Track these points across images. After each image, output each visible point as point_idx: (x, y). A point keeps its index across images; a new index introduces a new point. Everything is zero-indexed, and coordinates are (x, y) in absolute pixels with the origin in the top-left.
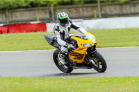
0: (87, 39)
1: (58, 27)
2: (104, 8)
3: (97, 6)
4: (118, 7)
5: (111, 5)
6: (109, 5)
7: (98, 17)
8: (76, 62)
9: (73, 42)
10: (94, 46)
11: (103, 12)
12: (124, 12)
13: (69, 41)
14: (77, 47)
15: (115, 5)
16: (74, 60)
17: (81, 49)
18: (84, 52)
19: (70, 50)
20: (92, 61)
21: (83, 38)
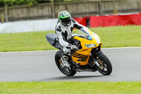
0: (91, 40)
1: (60, 27)
2: (10, 11)
3: (4, 10)
4: (25, 10)
5: (18, 8)
6: (16, 8)
7: (5, 21)
8: (79, 64)
9: (77, 43)
10: (99, 47)
11: (10, 15)
12: (32, 15)
13: (72, 41)
14: (80, 47)
15: (22, 8)
16: (77, 62)
17: (85, 50)
18: (88, 53)
19: (73, 51)
20: (97, 63)
21: (88, 38)
